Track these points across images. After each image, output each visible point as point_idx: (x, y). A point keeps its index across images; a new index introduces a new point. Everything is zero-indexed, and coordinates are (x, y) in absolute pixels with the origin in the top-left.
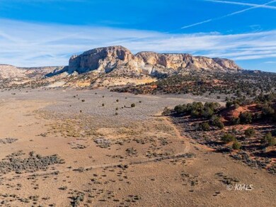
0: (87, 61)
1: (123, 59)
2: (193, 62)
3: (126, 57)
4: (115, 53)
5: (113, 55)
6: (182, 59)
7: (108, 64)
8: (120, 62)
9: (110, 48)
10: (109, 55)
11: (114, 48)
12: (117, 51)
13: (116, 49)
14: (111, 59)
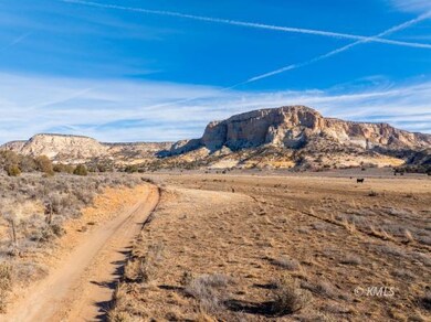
0: (241, 130)
1: (312, 126)
2: (397, 136)
3: (317, 124)
4: (296, 116)
5: (292, 120)
6: (378, 132)
7: (287, 135)
8: (309, 132)
9: (286, 109)
10: (287, 120)
11: (293, 109)
12: (299, 114)
13: (296, 111)
14: (290, 126)
